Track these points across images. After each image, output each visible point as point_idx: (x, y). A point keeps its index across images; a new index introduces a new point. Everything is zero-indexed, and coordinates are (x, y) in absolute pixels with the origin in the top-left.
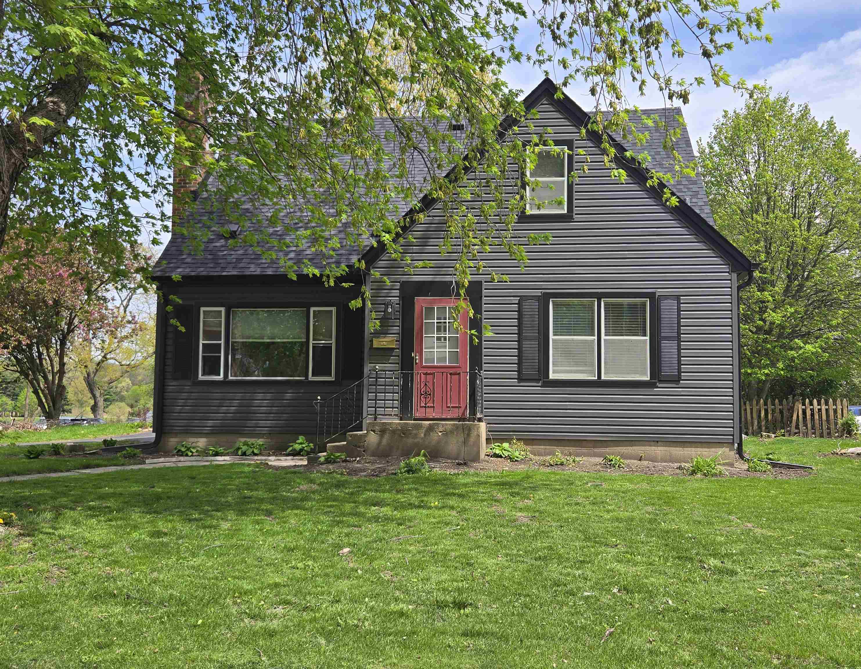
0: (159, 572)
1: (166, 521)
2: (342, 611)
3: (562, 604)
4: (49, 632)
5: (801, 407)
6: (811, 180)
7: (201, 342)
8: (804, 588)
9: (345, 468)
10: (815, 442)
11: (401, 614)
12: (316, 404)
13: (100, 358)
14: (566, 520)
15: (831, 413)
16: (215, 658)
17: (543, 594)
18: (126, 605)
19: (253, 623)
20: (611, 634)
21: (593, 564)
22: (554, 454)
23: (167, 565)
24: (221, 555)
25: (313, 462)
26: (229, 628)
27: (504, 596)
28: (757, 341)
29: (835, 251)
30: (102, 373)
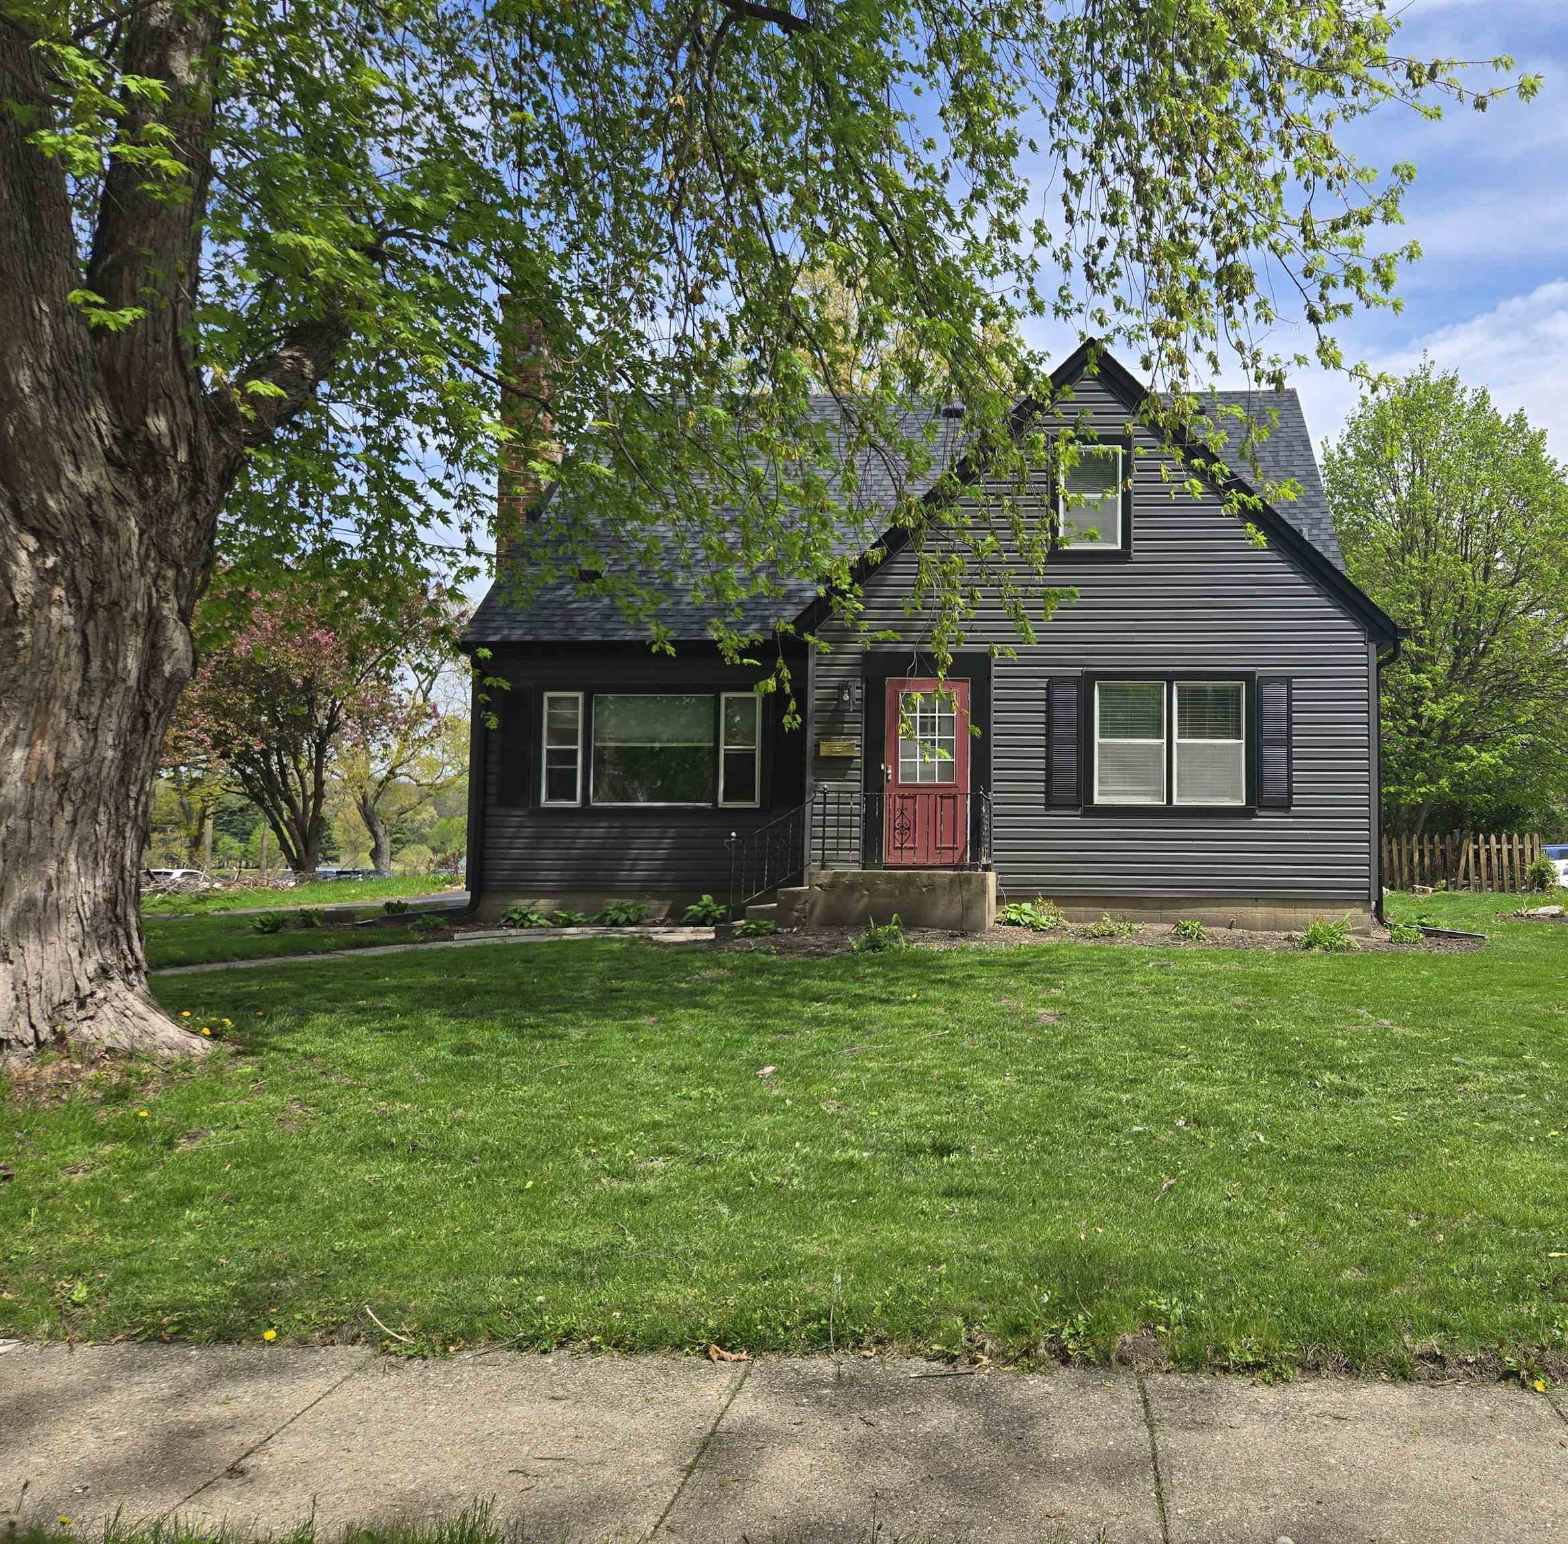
0: (467, 1109)
1: (482, 1028)
2: (758, 1162)
3: (1099, 1145)
4: (282, 1206)
5: (1472, 847)
6: (1490, 504)
7: (545, 747)
8: (1461, 1114)
9: (774, 944)
10: (1492, 897)
11: (851, 1165)
12: (729, 843)
13: (384, 773)
14: (1113, 1019)
15: (1516, 855)
16: (552, 1239)
17: (1071, 1131)
18: (411, 1160)
19: (615, 1184)
20: (1170, 1188)
21: (1149, 1084)
22: (1100, 920)
23: (479, 1098)
24: (567, 1080)
25: (724, 934)
26: (576, 1193)
27: (1012, 1134)
28: (1408, 748)
29: (1524, 612)
30: (386, 798)
